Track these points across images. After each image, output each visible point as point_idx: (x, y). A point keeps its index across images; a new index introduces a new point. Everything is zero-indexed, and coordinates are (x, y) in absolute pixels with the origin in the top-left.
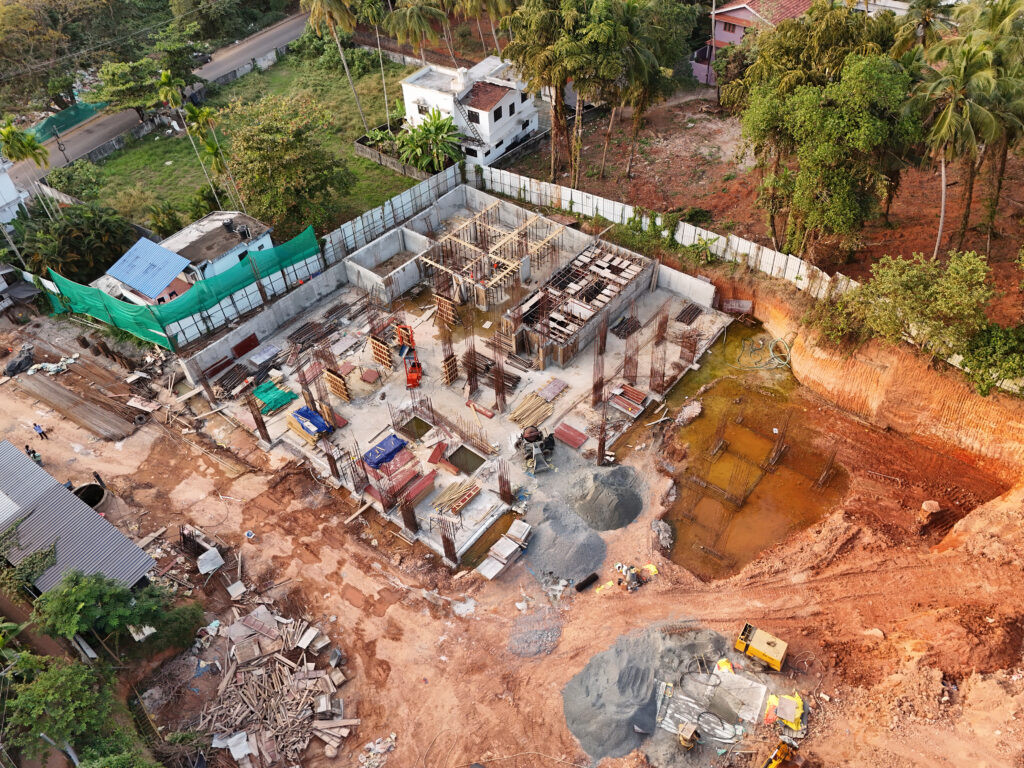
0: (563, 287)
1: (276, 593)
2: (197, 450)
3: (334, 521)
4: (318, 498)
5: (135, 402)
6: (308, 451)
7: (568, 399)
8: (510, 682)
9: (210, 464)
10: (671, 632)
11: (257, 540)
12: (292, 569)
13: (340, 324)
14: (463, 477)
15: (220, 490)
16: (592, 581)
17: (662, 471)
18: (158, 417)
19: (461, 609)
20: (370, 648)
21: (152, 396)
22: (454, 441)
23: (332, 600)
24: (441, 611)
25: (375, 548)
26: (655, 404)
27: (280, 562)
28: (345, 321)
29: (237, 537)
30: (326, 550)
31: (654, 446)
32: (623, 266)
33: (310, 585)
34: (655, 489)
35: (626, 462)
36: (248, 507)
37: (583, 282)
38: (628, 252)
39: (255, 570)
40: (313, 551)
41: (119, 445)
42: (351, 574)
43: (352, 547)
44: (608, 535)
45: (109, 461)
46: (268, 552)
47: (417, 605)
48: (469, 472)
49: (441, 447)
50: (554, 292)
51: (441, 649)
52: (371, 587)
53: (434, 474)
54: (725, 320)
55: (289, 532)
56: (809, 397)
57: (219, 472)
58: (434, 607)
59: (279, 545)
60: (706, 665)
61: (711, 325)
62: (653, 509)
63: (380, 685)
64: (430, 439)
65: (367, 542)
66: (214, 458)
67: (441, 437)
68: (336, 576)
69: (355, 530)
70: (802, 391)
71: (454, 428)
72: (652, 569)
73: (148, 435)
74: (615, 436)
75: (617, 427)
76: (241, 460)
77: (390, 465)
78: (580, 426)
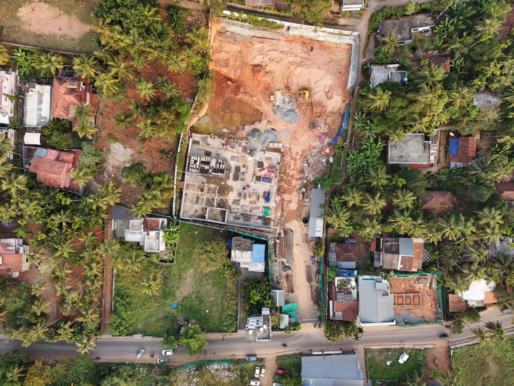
1: (302, 175)
2: (285, 213)
3: (285, 177)
4: (282, 183)
5: (283, 235)
6: (274, 194)
7: (235, 154)
8: (295, 132)
10: (275, 113)
11: (295, 187)
12: (297, 177)
13: (240, 214)
14: (264, 163)
15: (290, 201)
16: (272, 129)
17: (244, 129)
18: (283, 228)
19: (288, 146)
20: (301, 155)
21: (280, 234)
22: (257, 169)
23: (298, 166)
24: (290, 149)
25: (286, 167)
26: (227, 138)
27: (297, 179)
29: (297, 190)
30: (291, 174)
31: (238, 133)
32: (193, 161)
33: (297, 172)
34: (248, 128)
35: (245, 136)
36: (290, 194)
38: (187, 162)
39: (300, 182)
40: (292, 176)
41: (292, 229)
42: (292, 167)
43: (288, 171)
44: (262, 131)
45: (296, 227)
46: (297, 183)
47: (291, 153)
48: (262, 162)
49: (260, 171)
51: (296, 145)
52: (292, 162)
53: (267, 168)
55: (291, 183)
57: (287, 205)
58: (290, 150)
59: (294, 182)
60: (278, 106)
62: (253, 127)
63: (305, 150)
64: (259, 174)
65: (285, 170)
66: (285, 209)
67: (258, 172)
68: (294, 169)
69: (284, 173)
71: (254, 171)
72: (265, 121)
73: (288, 226)
74: (239, 141)
75: (237, 142)
76: (282, 204)
77: (268, 177)
78: (240, 149)
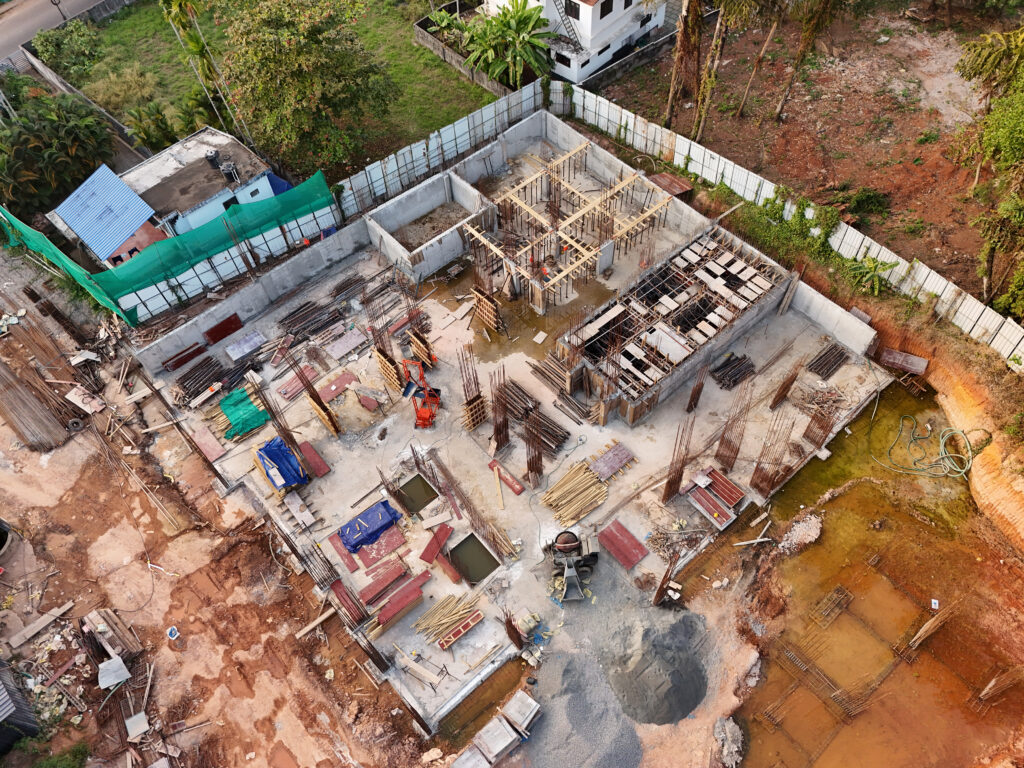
0: (652, 299)
1: (185, 740)
2: (136, 483)
3: (284, 631)
4: (268, 590)
5: (76, 396)
6: (271, 507)
7: (629, 481)
9: (147, 509)
11: (180, 645)
12: (212, 705)
13: (348, 309)
14: (465, 587)
15: (150, 554)
17: (745, 632)
18: (99, 423)
21: (97, 389)
22: (462, 527)
25: (327, 686)
26: (754, 510)
27: (202, 688)
28: (355, 304)
29: (156, 634)
30: (263, 678)
31: (740, 583)
32: (743, 277)
33: (231, 731)
35: (696, 606)
36: (181, 587)
37: (683, 297)
38: (757, 253)
39: (168, 694)
40: (245, 674)
41: (45, 458)
42: (288, 725)
43: (298, 680)
44: (648, 732)
45: (29, 481)
46: (192, 668)
49: (443, 533)
50: (639, 308)
52: (309, 753)
53: (426, 577)
54: (881, 379)
55: (223, 638)
56: (989, 537)
57: (156, 524)
59: (207, 658)
61: (858, 384)
62: (722, 699)
64: (434, 514)
65: (319, 671)
66: (154, 500)
67: (445, 517)
68: (268, 725)
69: (307, 650)
70: (978, 523)
71: (467, 504)
73: (82, 448)
74: (687, 556)
75: (692, 542)
76: (186, 507)
77: (372, 549)
78: (641, 530)
